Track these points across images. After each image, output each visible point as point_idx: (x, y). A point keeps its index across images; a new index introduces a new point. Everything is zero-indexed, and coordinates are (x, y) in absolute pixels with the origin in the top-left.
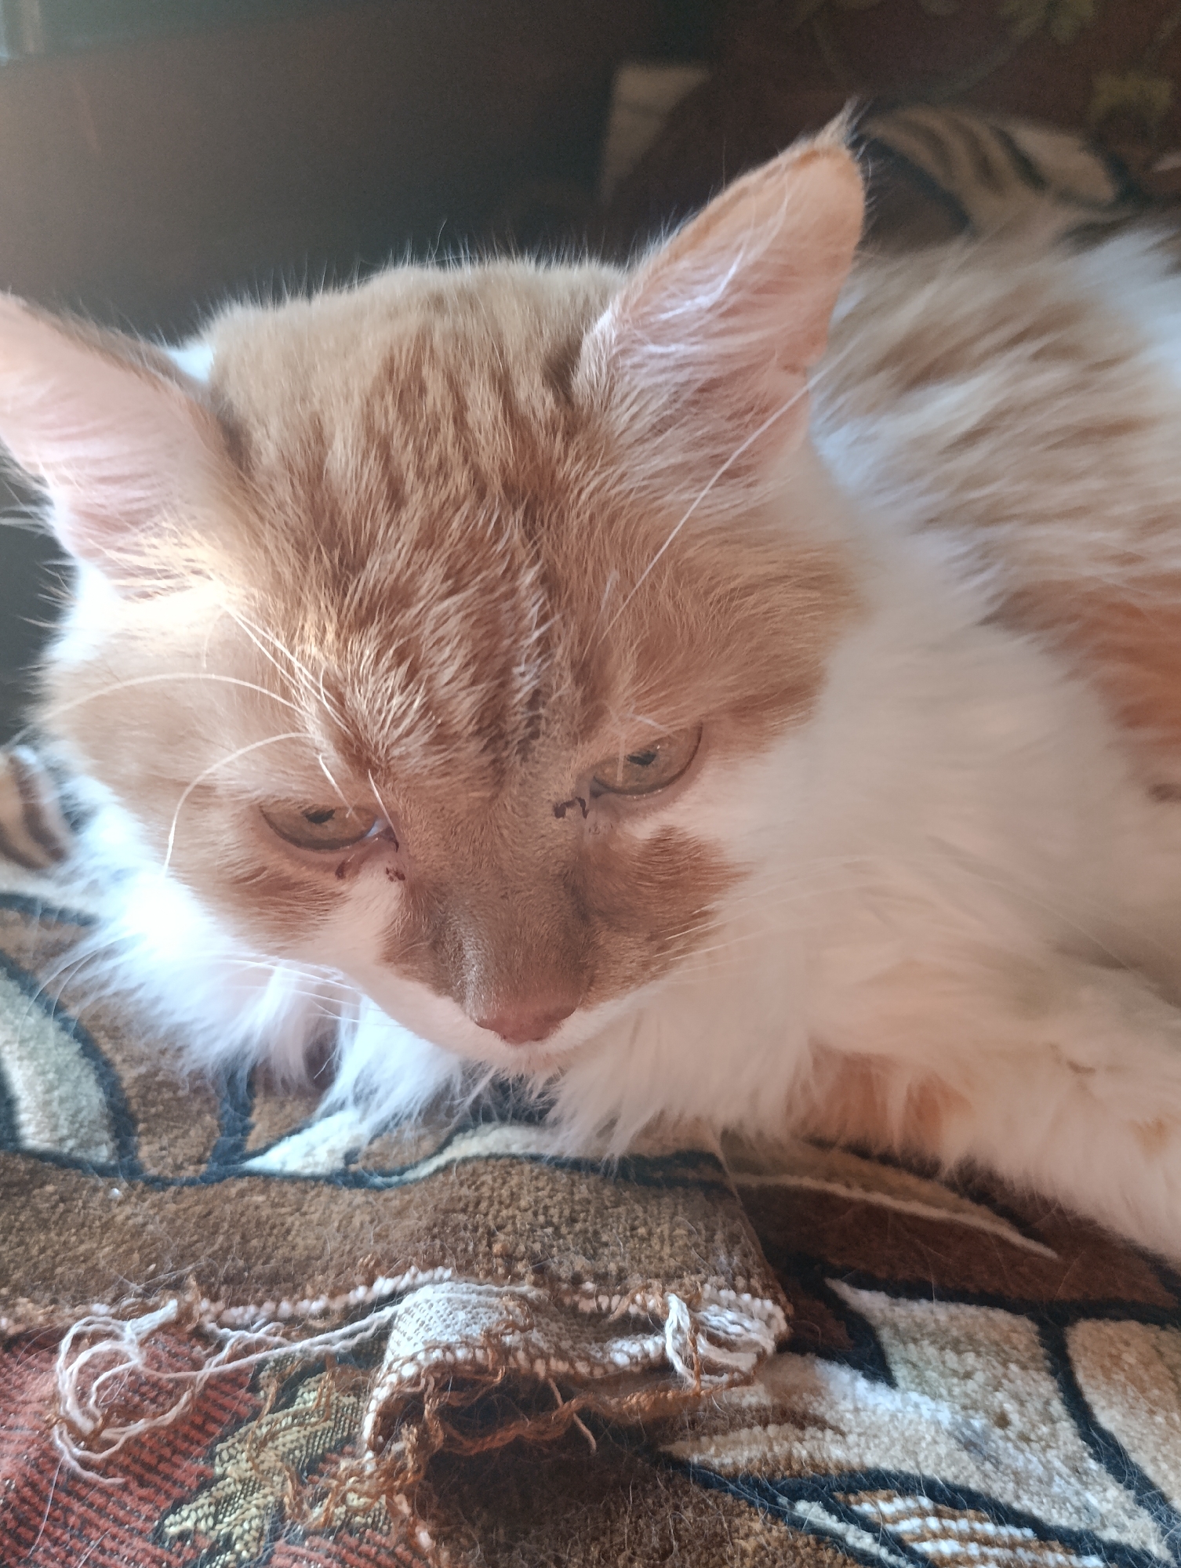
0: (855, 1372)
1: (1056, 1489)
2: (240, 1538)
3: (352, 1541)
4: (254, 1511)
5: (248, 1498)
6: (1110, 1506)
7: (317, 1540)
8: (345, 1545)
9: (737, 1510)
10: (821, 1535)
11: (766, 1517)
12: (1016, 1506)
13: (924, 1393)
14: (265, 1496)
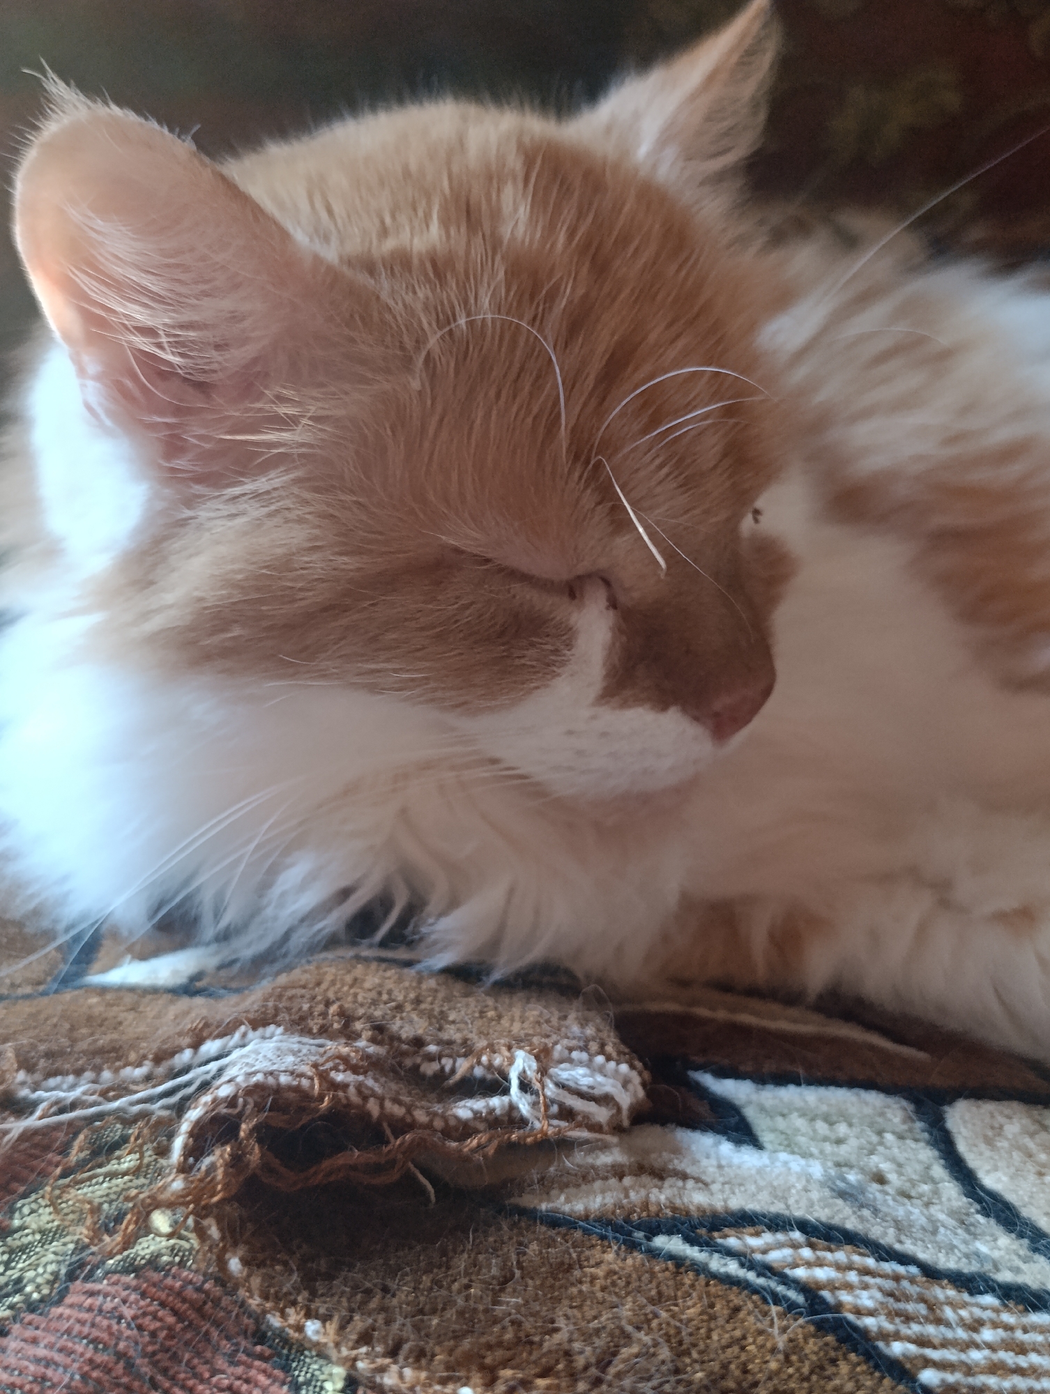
0: (718, 1137)
1: (940, 1238)
2: (32, 1280)
3: (156, 1276)
4: (51, 1257)
5: (46, 1247)
6: (1002, 1253)
7: (115, 1277)
8: (147, 1280)
9: (588, 1244)
10: (679, 1262)
11: (619, 1248)
12: (897, 1246)
13: (793, 1153)
14: (65, 1244)
